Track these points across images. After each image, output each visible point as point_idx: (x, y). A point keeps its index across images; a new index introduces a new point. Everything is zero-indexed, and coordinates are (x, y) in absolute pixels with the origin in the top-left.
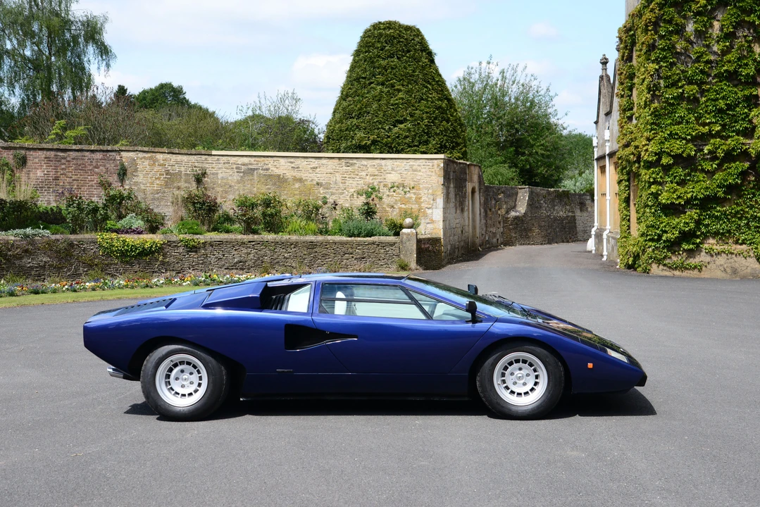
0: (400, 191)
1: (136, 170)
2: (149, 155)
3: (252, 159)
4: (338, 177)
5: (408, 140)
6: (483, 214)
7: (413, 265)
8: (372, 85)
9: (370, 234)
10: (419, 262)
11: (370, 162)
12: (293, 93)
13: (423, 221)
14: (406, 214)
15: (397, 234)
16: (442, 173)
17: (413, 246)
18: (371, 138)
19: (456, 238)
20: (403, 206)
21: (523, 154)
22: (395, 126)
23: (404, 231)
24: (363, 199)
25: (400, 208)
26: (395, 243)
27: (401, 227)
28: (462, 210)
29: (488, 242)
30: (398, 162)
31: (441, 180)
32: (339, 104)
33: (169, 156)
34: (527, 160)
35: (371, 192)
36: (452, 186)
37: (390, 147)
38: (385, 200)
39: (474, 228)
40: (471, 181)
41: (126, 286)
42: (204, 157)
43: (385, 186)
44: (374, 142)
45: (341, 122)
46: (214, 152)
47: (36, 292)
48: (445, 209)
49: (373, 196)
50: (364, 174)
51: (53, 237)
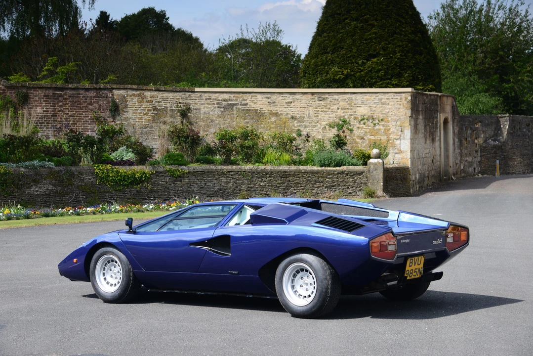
0: (369, 123)
1: (126, 107)
2: (138, 92)
3: (232, 96)
4: (311, 111)
5: (381, 73)
6: (457, 143)
7: (380, 192)
8: (347, 21)
9: (339, 164)
10: (386, 189)
11: (341, 97)
12: (274, 25)
13: (391, 151)
14: (375, 145)
15: (365, 164)
16: (409, 106)
17: (380, 175)
18: (345, 72)
19: (426, 167)
20: (372, 137)
21: (508, 82)
22: (368, 60)
23: (371, 161)
24: (334, 131)
25: (370, 140)
26: (362, 173)
27: (369, 157)
28: (433, 140)
29: (463, 171)
30: (367, 96)
31: (409, 113)
32: (315, 38)
33: (156, 93)
34: (512, 88)
35: (342, 125)
36: (421, 117)
37: (363, 81)
38: (356, 132)
39: (447, 157)
40: (443, 111)
41: (121, 211)
42: (188, 94)
43: (355, 119)
44: (347, 76)
45: (316, 56)
46: (197, 89)
47: (47, 216)
48: (413, 140)
49: (345, 129)
50: (335, 107)
51: (57, 168)
